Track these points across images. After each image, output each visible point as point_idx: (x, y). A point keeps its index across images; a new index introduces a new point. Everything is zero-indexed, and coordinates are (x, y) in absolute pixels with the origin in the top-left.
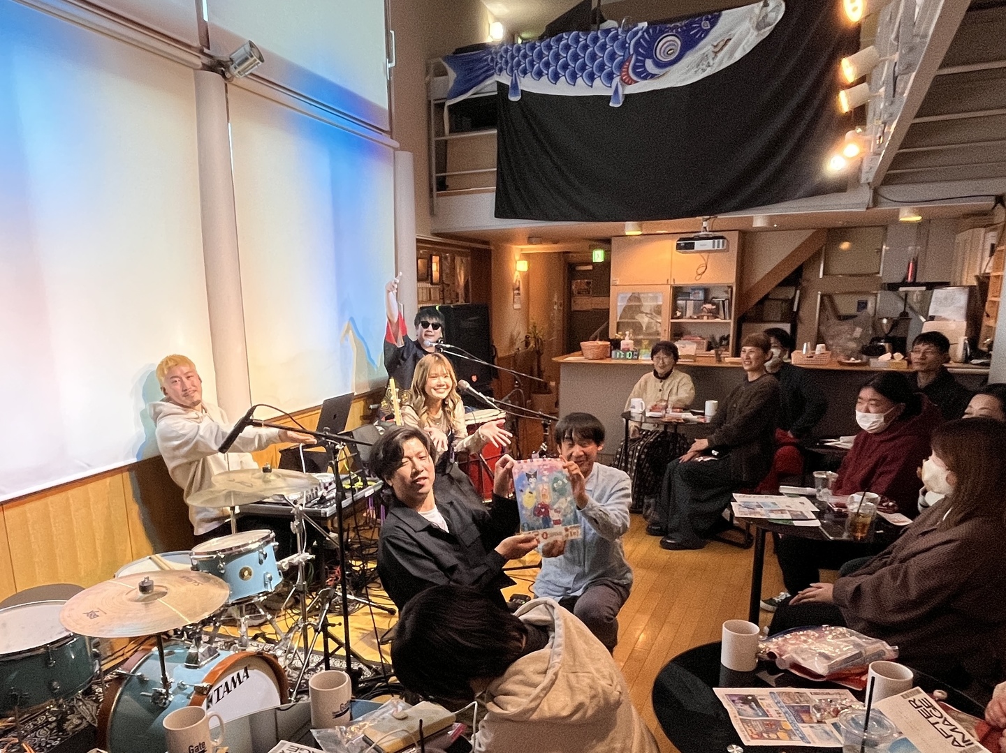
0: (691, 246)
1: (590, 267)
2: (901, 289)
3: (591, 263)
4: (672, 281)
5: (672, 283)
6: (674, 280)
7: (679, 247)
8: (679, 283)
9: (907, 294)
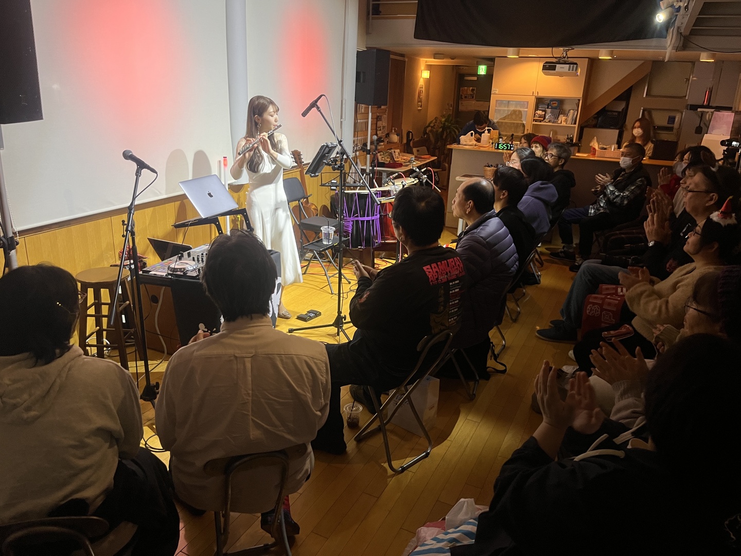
0: (554, 68)
1: (475, 78)
2: (699, 110)
3: (476, 75)
4: (537, 93)
5: (536, 95)
6: (538, 92)
7: (545, 68)
8: (541, 95)
9: (702, 113)
